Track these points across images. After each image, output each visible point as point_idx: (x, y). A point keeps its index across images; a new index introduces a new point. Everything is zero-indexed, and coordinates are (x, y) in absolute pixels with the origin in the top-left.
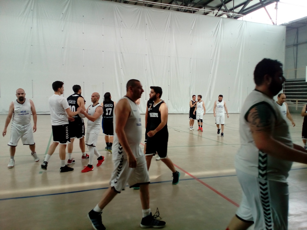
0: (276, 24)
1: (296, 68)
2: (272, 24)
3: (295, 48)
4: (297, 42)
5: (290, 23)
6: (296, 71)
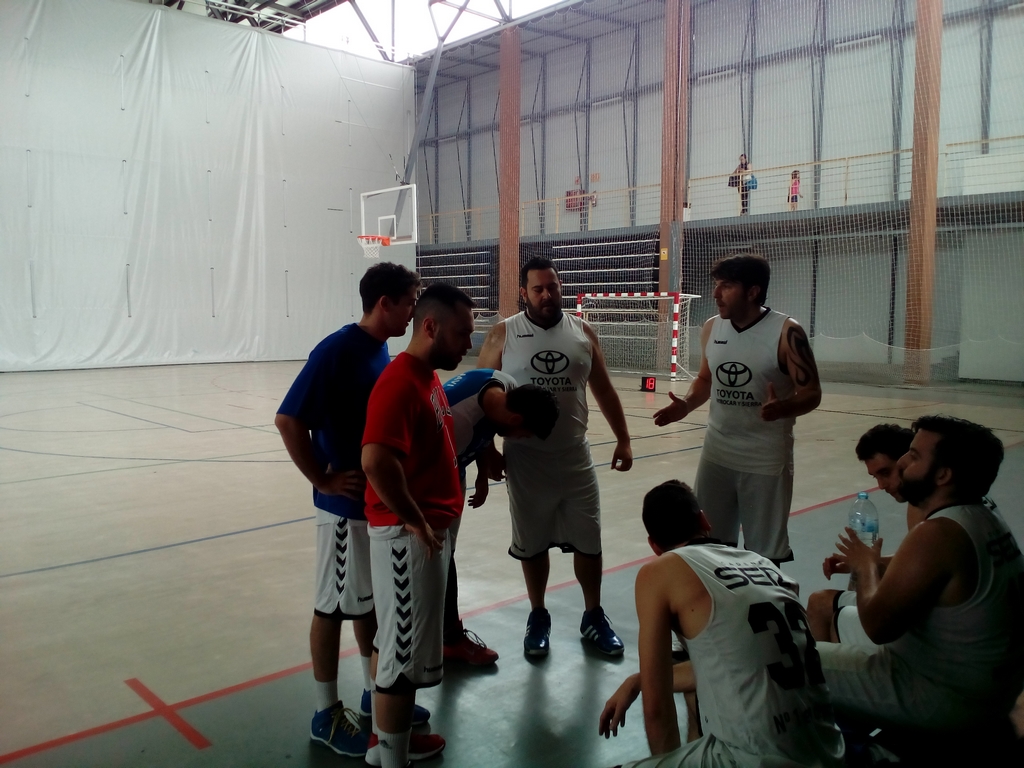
0: (393, 61)
1: (469, 207)
2: (381, 59)
3: (463, 144)
4: (469, 126)
5: (425, 56)
6: (468, 216)
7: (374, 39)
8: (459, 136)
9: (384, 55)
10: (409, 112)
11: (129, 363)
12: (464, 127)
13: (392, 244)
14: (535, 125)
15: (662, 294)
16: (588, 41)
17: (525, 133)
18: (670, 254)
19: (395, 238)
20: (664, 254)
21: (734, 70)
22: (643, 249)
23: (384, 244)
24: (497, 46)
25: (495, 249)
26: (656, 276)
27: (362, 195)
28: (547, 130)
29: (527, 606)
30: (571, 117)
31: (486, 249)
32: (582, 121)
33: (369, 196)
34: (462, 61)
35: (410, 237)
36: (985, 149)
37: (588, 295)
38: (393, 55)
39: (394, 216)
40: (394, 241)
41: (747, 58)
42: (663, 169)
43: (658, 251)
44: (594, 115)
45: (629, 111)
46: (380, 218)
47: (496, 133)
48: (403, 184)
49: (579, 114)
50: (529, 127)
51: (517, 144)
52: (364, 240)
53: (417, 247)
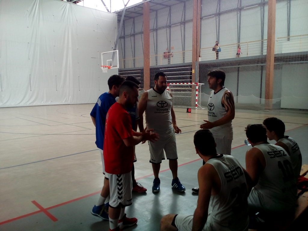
0: (110, 12)
1: (134, 57)
3: (132, 38)
5: (120, 11)
6: (134, 60)
7: (105, 5)
8: (131, 35)
9: (108, 10)
10: (116, 28)
11: (31, 105)
12: (133, 33)
13: (111, 68)
14: (154, 32)
15: (193, 83)
16: (170, 6)
17: (151, 34)
18: (195, 71)
19: (112, 66)
20: (193, 71)
21: (214, 15)
22: (187, 70)
23: (109, 68)
24: (143, 8)
25: (142, 70)
26: (191, 78)
27: (102, 53)
28: (158, 34)
29: (153, 177)
30: (165, 30)
31: (139, 70)
32: (168, 31)
33: (104, 54)
34: (132, 12)
35: (116, 66)
36: (289, 39)
37: (171, 84)
38: (111, 10)
39: (112, 60)
40: (112, 67)
41: (218, 12)
42: (193, 46)
43: (191, 70)
44: (172, 29)
45: (183, 28)
46: (107, 60)
47: (142, 34)
48: (114, 50)
49: (167, 29)
50: (152, 33)
51: (149, 38)
52: (103, 67)
53: (119, 69)
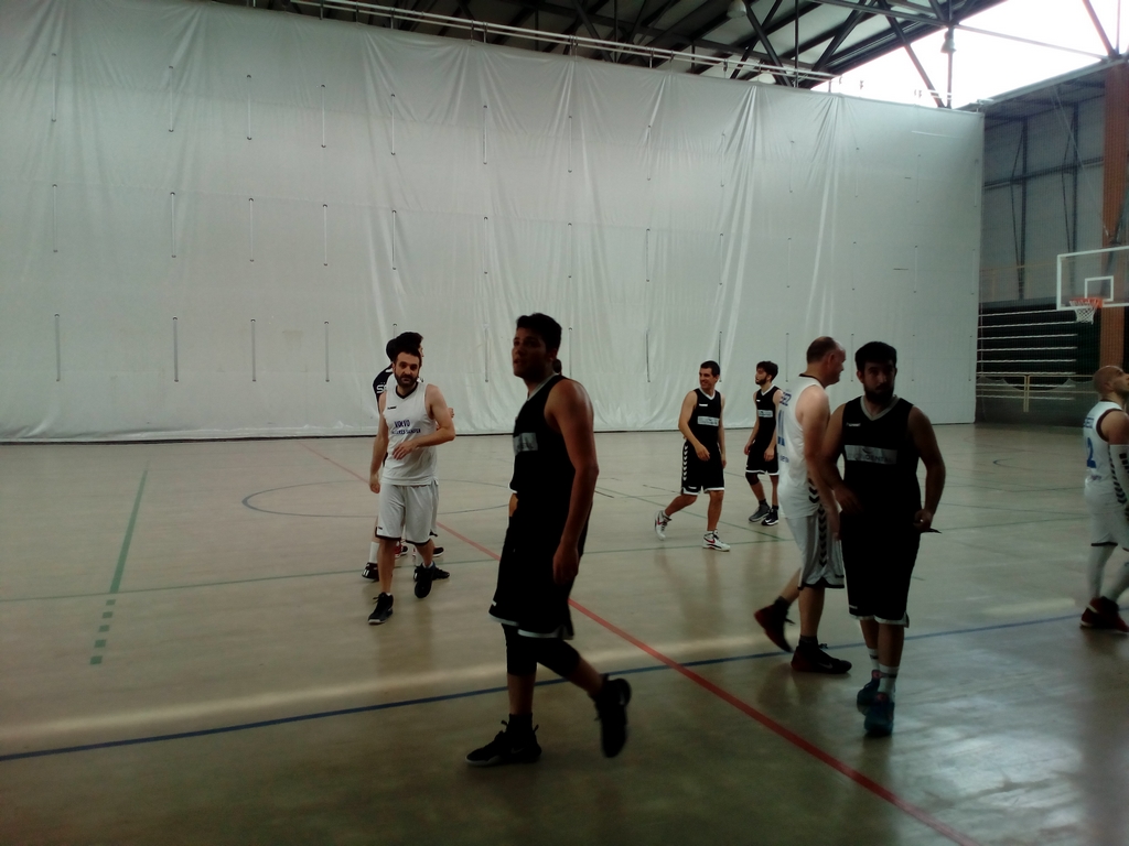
0: (949, 106)
1: (1023, 263)
3: (1018, 190)
4: (1025, 170)
5: (997, 100)
6: (1022, 273)
7: (930, 86)
8: (1014, 180)
12: (1019, 171)
19: (1111, 300)
33: (1069, 258)
38: (949, 101)
39: (1110, 277)
46: (1088, 279)
53: (979, 305)
